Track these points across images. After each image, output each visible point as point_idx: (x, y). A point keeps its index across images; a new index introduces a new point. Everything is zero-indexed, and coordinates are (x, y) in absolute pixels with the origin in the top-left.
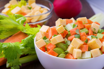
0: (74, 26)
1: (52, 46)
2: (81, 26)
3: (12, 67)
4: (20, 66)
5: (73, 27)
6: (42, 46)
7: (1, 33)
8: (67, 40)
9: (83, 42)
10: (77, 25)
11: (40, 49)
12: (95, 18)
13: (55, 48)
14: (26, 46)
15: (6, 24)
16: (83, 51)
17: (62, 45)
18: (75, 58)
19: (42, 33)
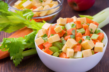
0: (73, 25)
1: (48, 45)
2: (79, 26)
3: (14, 60)
4: (22, 59)
5: (72, 27)
6: (41, 43)
7: (9, 28)
8: (63, 39)
9: (77, 42)
10: (75, 25)
11: (38, 46)
12: (104, 12)
13: (51, 46)
14: (28, 42)
15: (13, 19)
16: (75, 51)
17: (58, 44)
18: (67, 57)
19: (44, 31)
